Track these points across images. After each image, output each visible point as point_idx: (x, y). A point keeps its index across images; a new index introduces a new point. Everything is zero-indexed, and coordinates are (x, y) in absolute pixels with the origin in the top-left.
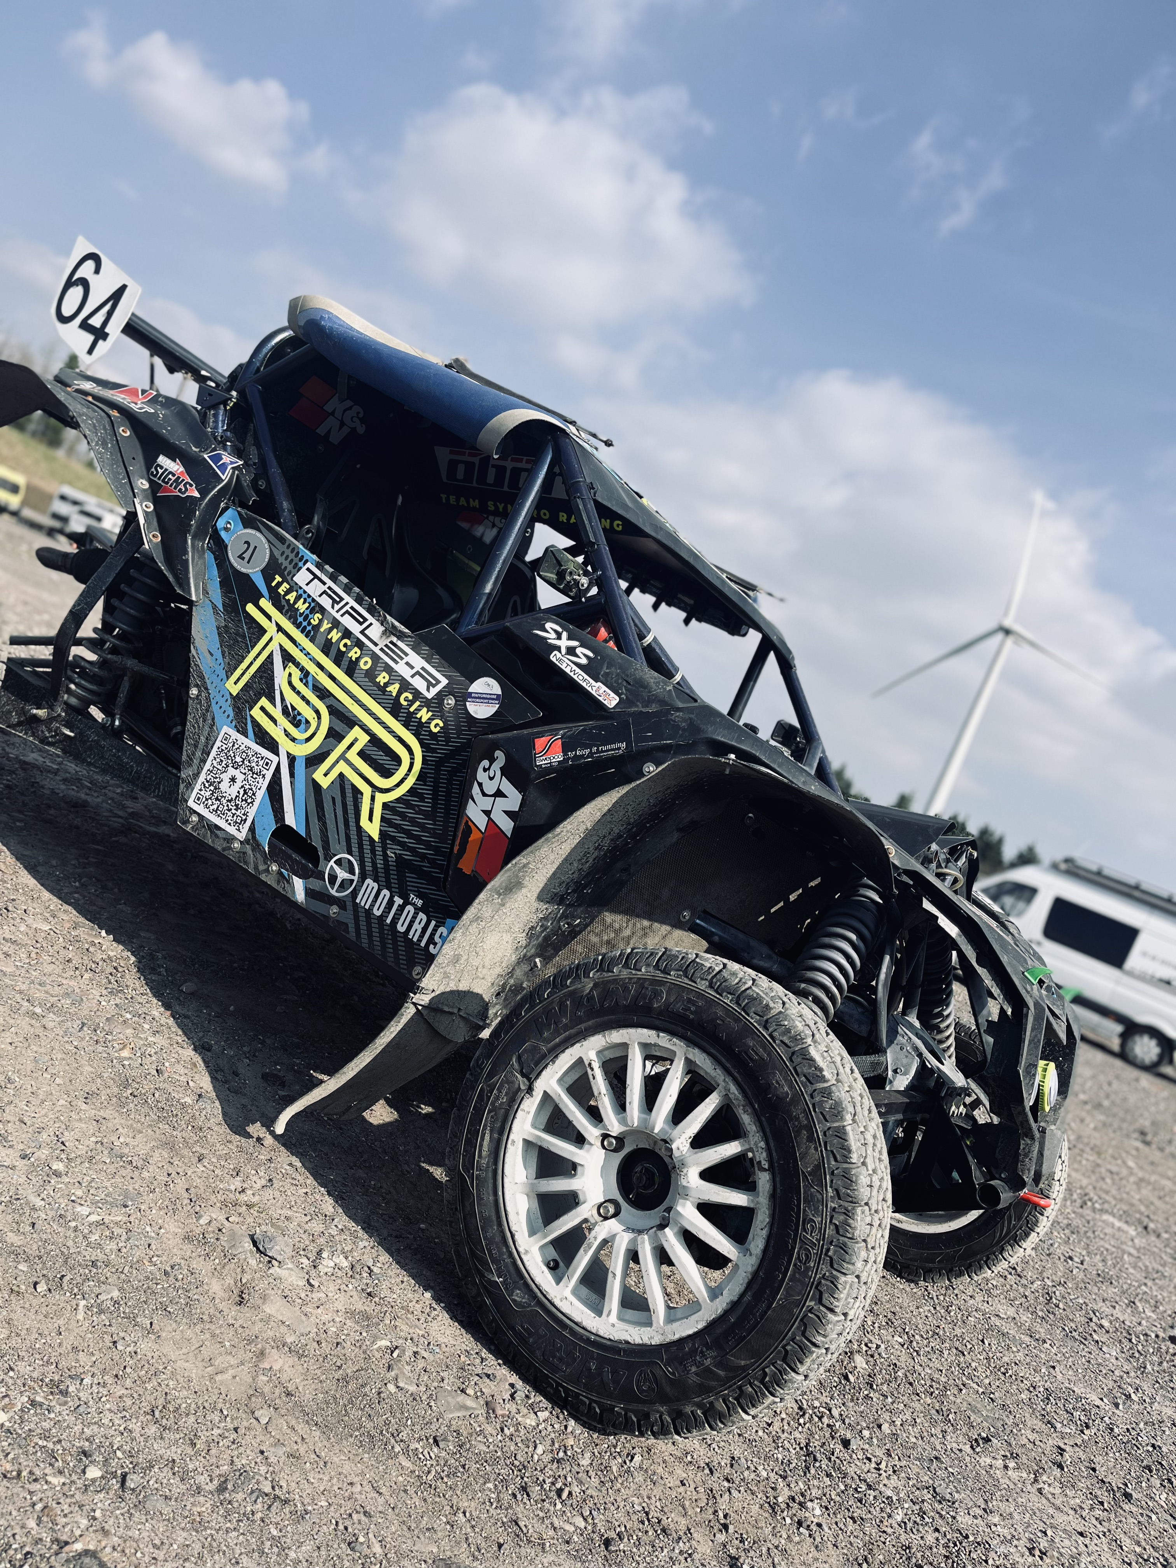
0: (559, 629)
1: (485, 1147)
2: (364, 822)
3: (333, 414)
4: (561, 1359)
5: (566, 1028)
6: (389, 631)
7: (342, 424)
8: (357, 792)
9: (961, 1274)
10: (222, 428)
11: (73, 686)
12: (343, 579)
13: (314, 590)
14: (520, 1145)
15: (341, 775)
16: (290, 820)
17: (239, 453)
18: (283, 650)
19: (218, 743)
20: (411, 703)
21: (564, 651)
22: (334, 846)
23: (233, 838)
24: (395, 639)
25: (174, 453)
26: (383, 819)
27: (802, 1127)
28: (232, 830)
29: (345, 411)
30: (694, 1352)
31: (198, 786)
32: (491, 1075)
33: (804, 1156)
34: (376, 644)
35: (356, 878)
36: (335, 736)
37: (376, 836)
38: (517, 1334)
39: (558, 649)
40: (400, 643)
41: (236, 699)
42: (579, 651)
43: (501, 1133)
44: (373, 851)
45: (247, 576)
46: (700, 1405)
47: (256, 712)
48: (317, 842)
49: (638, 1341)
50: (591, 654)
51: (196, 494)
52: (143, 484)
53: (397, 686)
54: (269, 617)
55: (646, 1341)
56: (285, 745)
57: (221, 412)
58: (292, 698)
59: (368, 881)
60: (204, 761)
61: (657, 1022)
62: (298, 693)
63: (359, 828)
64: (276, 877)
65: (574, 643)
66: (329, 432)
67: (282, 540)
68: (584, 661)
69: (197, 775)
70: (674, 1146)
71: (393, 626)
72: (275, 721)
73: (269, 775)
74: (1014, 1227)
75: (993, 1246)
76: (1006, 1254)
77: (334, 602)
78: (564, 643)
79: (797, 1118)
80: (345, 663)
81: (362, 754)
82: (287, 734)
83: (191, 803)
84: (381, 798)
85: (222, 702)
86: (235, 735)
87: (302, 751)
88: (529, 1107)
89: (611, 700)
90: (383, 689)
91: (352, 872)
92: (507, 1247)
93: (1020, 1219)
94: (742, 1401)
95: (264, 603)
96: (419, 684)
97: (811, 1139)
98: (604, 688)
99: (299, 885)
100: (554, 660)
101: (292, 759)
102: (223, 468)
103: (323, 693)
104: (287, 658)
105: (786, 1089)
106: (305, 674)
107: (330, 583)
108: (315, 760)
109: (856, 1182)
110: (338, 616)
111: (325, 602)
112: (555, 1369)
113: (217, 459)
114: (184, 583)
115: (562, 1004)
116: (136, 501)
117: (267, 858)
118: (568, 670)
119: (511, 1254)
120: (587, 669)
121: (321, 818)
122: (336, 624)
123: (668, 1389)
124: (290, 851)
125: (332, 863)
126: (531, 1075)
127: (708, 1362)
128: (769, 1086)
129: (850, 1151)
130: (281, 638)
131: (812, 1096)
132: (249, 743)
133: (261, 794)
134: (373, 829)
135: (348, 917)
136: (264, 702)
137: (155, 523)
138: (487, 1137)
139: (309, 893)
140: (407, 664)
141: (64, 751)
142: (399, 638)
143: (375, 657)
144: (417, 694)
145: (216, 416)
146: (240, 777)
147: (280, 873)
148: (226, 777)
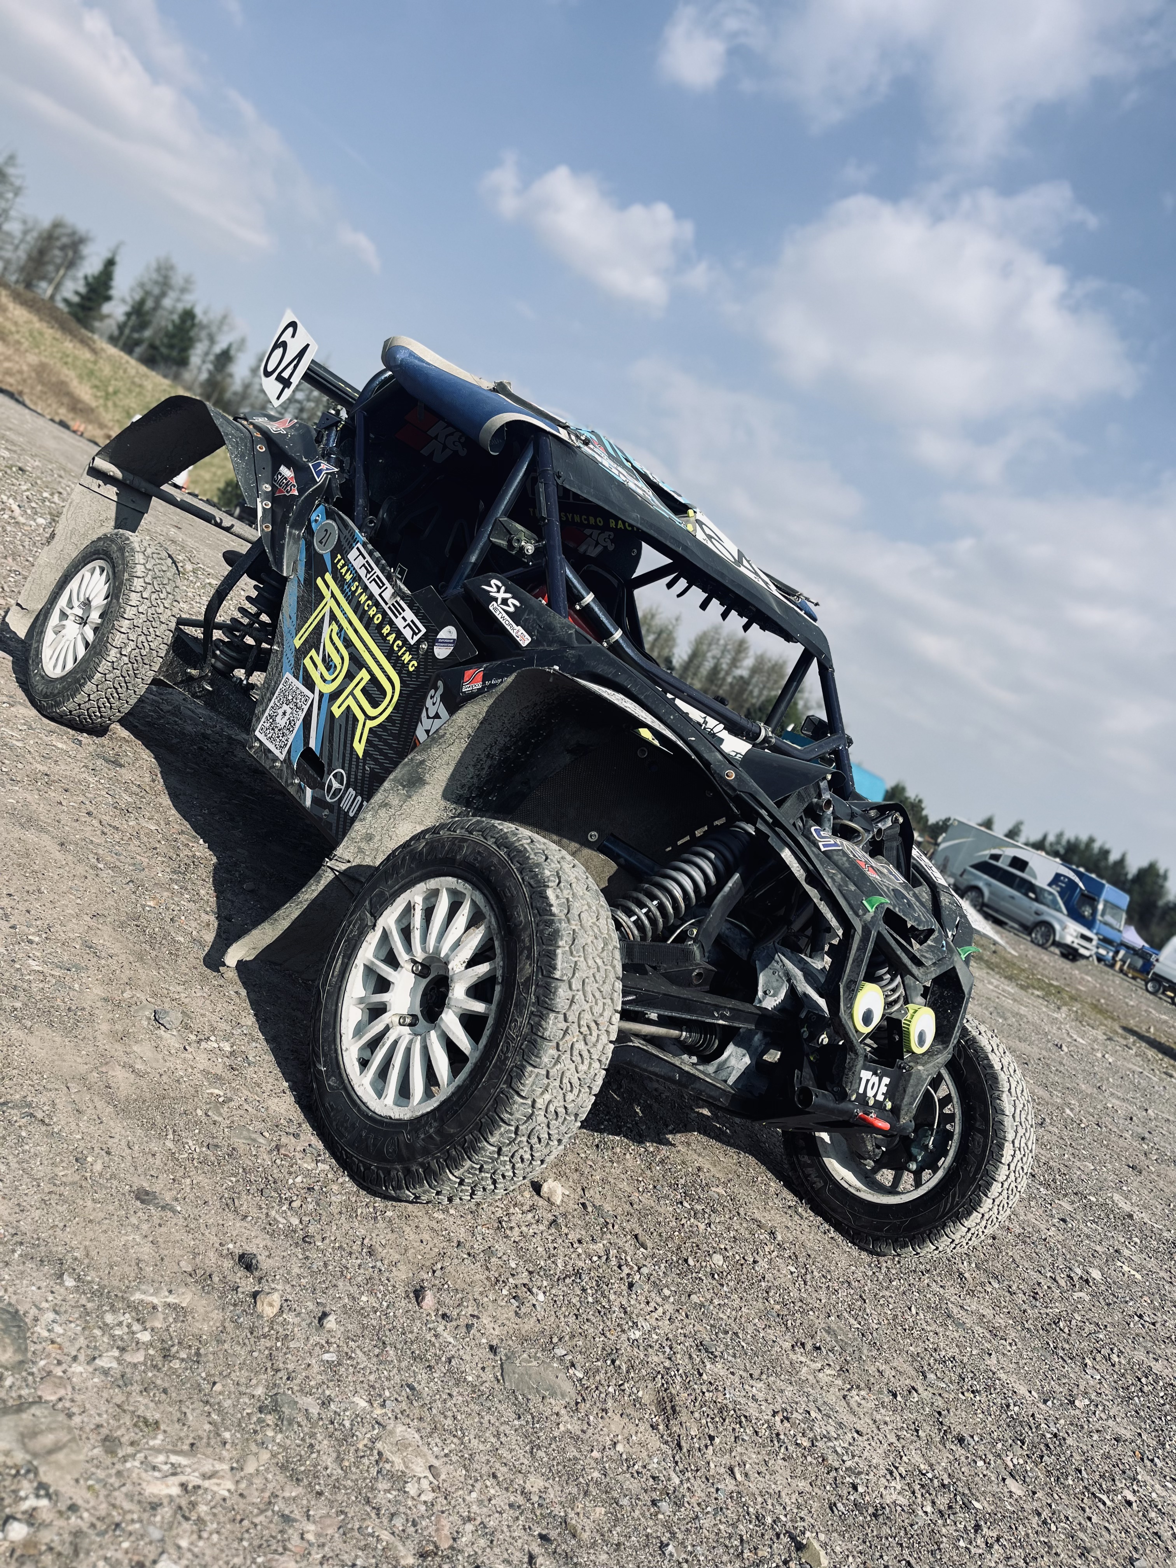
0: (500, 584)
1: (337, 970)
2: (356, 745)
3: (436, 438)
4: (346, 1128)
5: (403, 878)
6: (398, 592)
7: (445, 447)
8: (356, 720)
9: (905, 1246)
10: (333, 444)
11: (218, 652)
12: (377, 554)
13: (358, 563)
14: (361, 969)
15: (348, 707)
16: (312, 745)
17: (339, 463)
18: (331, 611)
19: (281, 686)
20: (400, 648)
21: (499, 601)
22: (335, 763)
23: (276, 759)
24: (398, 599)
25: (290, 463)
26: (368, 741)
27: (525, 948)
28: (277, 752)
29: (447, 436)
30: (426, 1123)
31: (263, 719)
32: (351, 915)
33: (521, 970)
34: (386, 603)
35: (343, 788)
36: (350, 676)
37: (361, 755)
38: (326, 1109)
39: (496, 600)
40: (402, 603)
41: (297, 651)
42: (510, 601)
43: (349, 959)
44: (357, 766)
45: (322, 555)
46: (422, 1165)
47: (307, 662)
48: (325, 761)
49: (397, 1117)
50: (518, 604)
51: (296, 493)
52: (267, 488)
53: (394, 635)
54: (328, 586)
55: (402, 1117)
56: (320, 686)
57: (334, 433)
58: (330, 649)
59: (351, 790)
60: (270, 700)
61: (458, 871)
62: (334, 644)
63: (352, 748)
64: (296, 787)
65: (508, 595)
66: (432, 454)
67: (346, 525)
68: (512, 609)
69: (264, 711)
70: (450, 967)
71: (400, 589)
72: (316, 666)
73: (306, 708)
74: (958, 1204)
75: (936, 1221)
76: (948, 1230)
77: (368, 572)
78: (501, 595)
79: (523, 941)
80: (365, 619)
81: (363, 690)
82: (322, 676)
83: (257, 733)
84: (370, 724)
85: (289, 653)
86: (292, 679)
87: (328, 689)
88: (372, 939)
89: (524, 639)
90: (384, 638)
91: (341, 783)
92: (335, 1044)
93: (963, 1196)
94: (449, 1162)
95: (328, 577)
96: (407, 633)
97: (528, 957)
98: (522, 631)
99: (309, 792)
100: (491, 608)
101: (321, 695)
102: (319, 473)
103: (348, 643)
104: (333, 617)
105: (522, 918)
106: (341, 628)
107: (368, 558)
108: (334, 696)
109: (554, 993)
110: (367, 583)
111: (362, 572)
112: (342, 1136)
113: (316, 466)
114: (279, 563)
115: (404, 859)
116: (259, 500)
117: (297, 773)
118: (499, 617)
119: (336, 1050)
120: (514, 616)
121: (331, 741)
122: (366, 588)
123: (404, 1151)
124: (309, 768)
125: (331, 776)
126: (376, 914)
127: (432, 1131)
128: (512, 915)
129: (555, 969)
130: (332, 603)
131: (537, 925)
132: (298, 684)
133: (299, 723)
134: (359, 748)
135: (333, 820)
136: (313, 653)
137: (270, 517)
138: (340, 961)
139: (314, 800)
140: (403, 618)
141: (206, 703)
142: (402, 599)
143: (384, 614)
144: (405, 641)
145: (329, 436)
146: (289, 711)
147: (299, 785)
148: (280, 711)
